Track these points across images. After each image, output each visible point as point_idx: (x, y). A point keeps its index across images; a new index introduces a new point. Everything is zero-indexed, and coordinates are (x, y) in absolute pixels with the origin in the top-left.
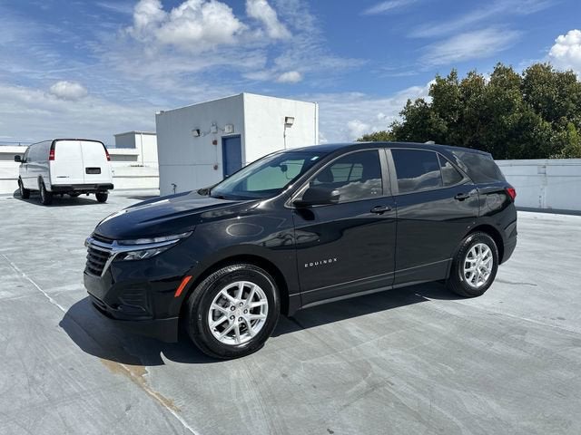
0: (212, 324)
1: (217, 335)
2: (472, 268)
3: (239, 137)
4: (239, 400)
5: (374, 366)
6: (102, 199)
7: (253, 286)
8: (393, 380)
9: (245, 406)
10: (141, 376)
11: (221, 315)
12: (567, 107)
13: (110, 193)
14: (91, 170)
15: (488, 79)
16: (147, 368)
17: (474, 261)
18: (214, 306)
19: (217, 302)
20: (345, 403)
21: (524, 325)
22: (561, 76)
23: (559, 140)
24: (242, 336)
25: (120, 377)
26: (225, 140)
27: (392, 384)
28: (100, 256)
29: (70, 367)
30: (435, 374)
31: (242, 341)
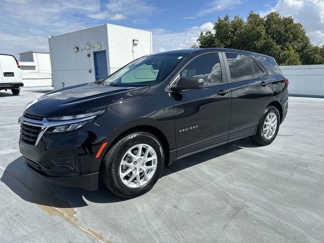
0: (122, 175)
1: (125, 182)
2: (267, 128)
3: (105, 52)
4: (151, 229)
5: (231, 195)
6: (16, 92)
7: (147, 147)
8: (246, 203)
9: (156, 233)
10: (72, 216)
11: (127, 168)
12: (289, 37)
13: (21, 89)
14: (7, 74)
15: (245, 21)
16: (75, 209)
17: (268, 123)
18: (123, 163)
19: (124, 160)
20: (224, 224)
21: (304, 161)
22: (286, 19)
23: (284, 56)
24: (141, 181)
25: (57, 218)
26: (95, 53)
27: (248, 207)
28: (32, 130)
29: (16, 213)
30: (270, 197)
31: (142, 184)
